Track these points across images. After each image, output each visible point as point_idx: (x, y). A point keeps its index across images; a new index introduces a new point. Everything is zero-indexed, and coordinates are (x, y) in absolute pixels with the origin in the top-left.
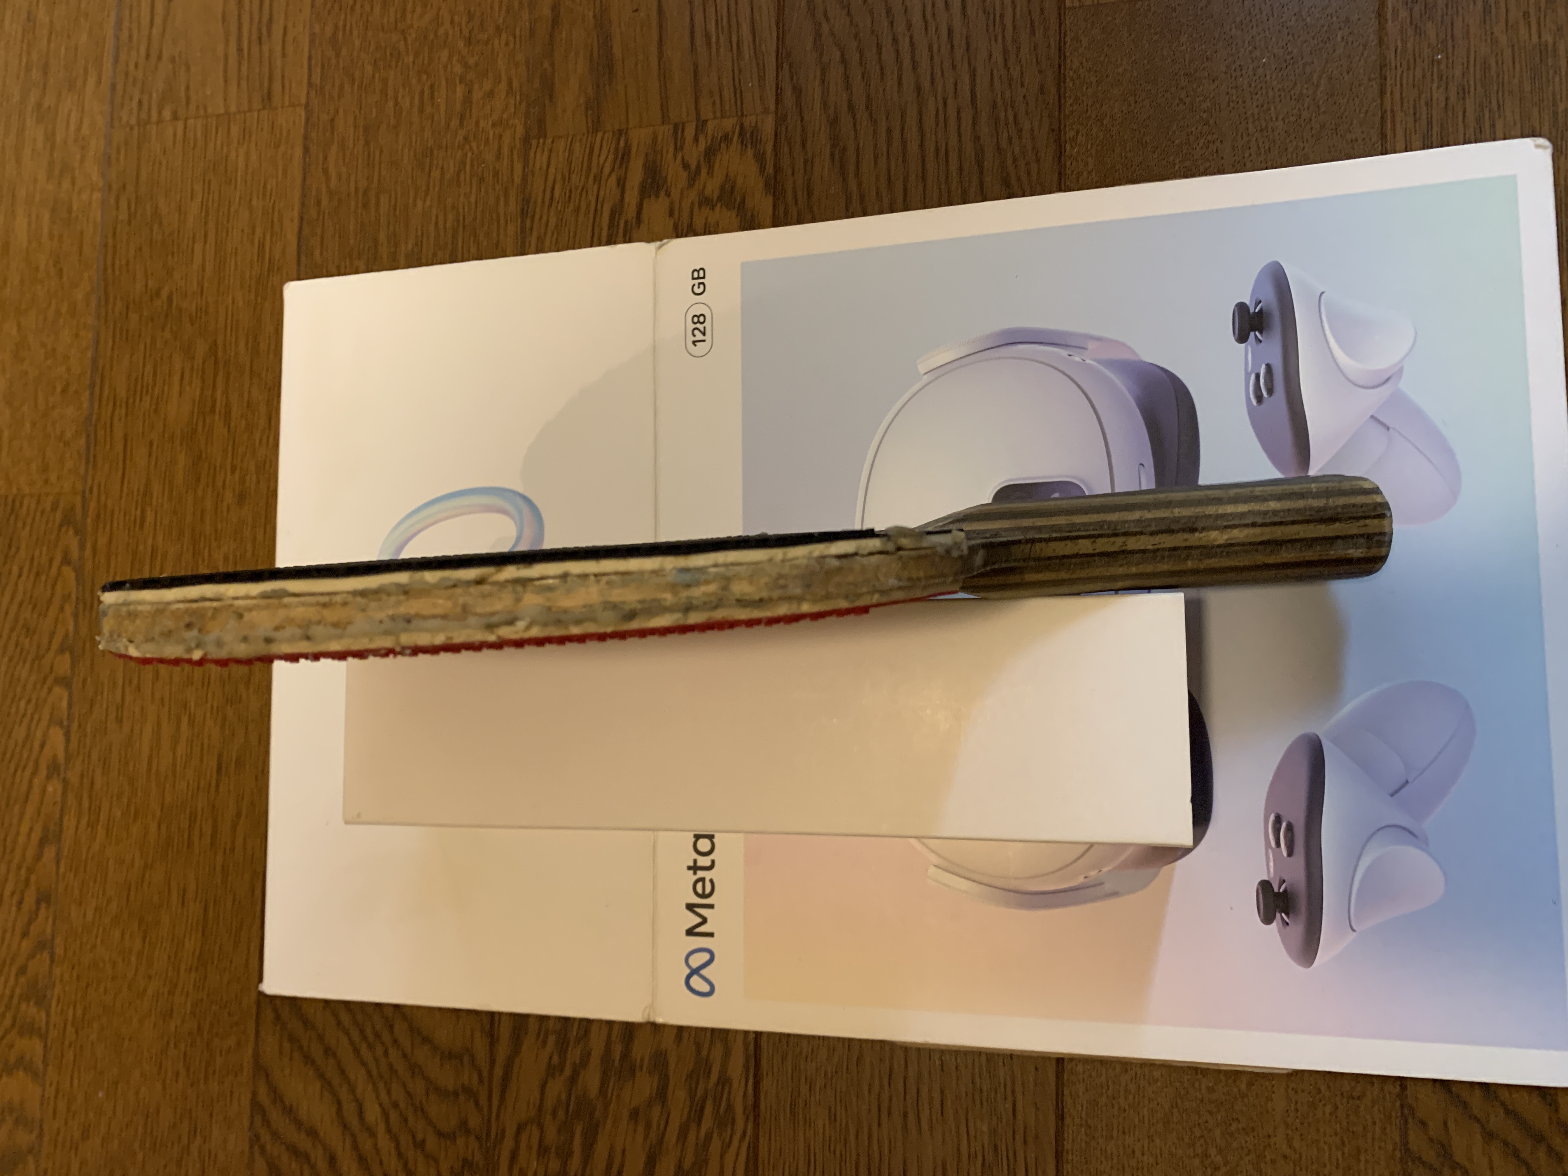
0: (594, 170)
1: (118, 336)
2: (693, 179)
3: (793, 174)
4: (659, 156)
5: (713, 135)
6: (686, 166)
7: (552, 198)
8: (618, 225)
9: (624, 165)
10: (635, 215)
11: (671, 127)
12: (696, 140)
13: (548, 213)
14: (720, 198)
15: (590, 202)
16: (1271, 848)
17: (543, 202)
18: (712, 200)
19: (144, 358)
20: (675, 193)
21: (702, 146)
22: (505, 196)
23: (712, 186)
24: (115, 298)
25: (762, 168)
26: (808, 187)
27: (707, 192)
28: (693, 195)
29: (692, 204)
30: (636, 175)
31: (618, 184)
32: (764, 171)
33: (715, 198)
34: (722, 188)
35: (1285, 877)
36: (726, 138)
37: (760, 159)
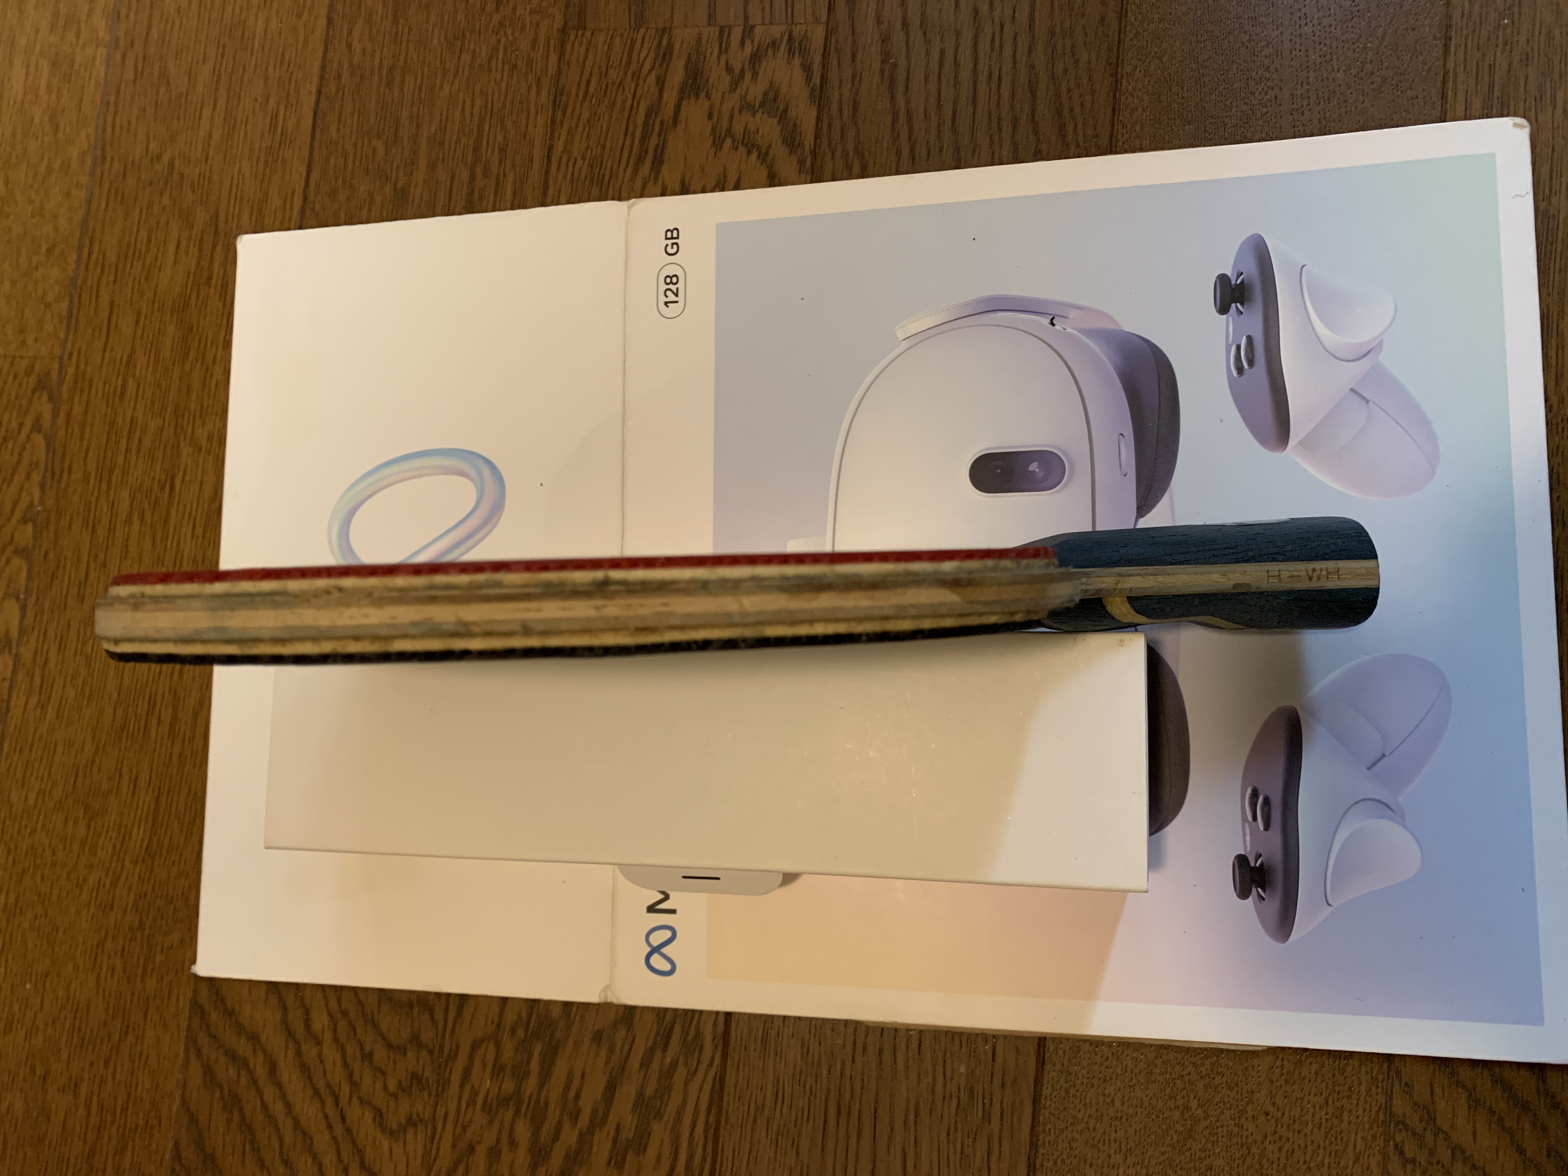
0: (634, 66)
1: (112, 198)
2: (735, 83)
3: (840, 86)
4: (702, 57)
5: (760, 42)
6: (729, 69)
7: (587, 91)
8: (653, 125)
9: (665, 65)
10: (672, 114)
11: (717, 28)
12: (742, 43)
13: (581, 106)
14: (762, 105)
15: (627, 98)
16: (1247, 821)
17: (577, 95)
18: (754, 107)
19: (139, 221)
20: (716, 97)
21: (749, 48)
22: (537, 86)
23: (755, 91)
24: (112, 159)
25: (809, 79)
26: (854, 101)
27: (750, 98)
28: (734, 100)
29: (733, 108)
30: (677, 75)
31: (658, 83)
32: (810, 80)
33: (757, 106)
34: (766, 93)
35: (1261, 852)
36: (774, 45)
37: (807, 69)
